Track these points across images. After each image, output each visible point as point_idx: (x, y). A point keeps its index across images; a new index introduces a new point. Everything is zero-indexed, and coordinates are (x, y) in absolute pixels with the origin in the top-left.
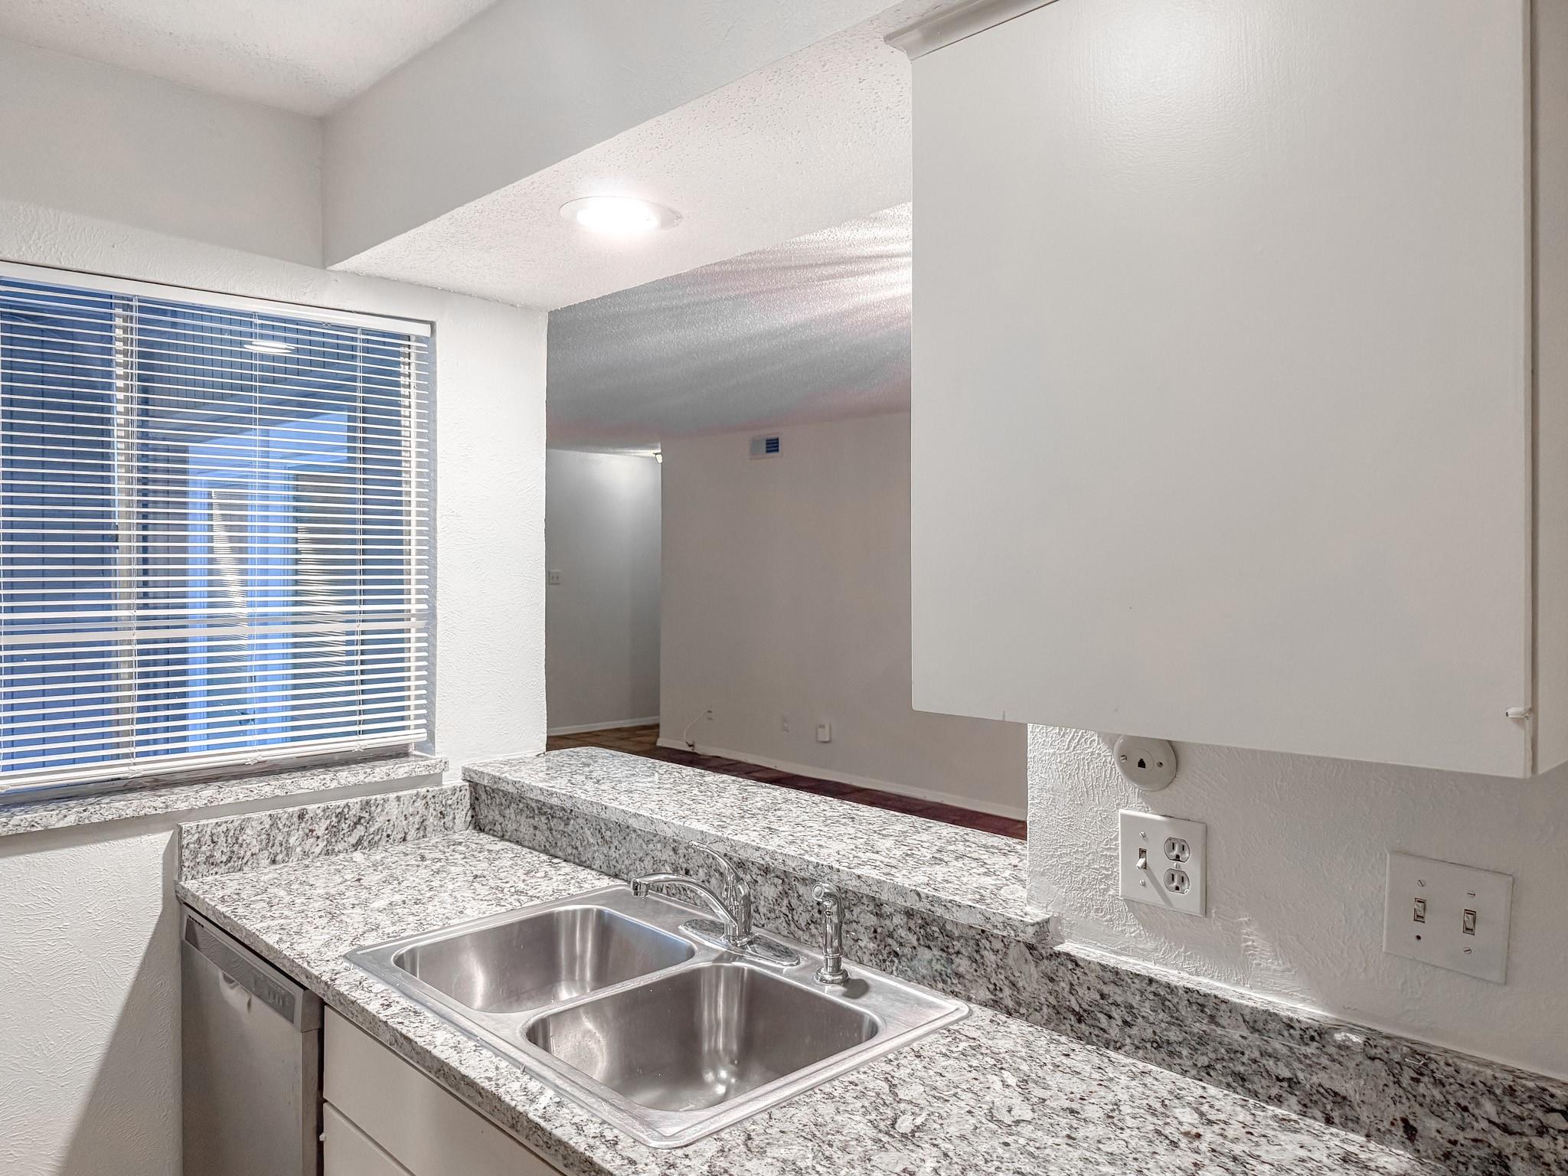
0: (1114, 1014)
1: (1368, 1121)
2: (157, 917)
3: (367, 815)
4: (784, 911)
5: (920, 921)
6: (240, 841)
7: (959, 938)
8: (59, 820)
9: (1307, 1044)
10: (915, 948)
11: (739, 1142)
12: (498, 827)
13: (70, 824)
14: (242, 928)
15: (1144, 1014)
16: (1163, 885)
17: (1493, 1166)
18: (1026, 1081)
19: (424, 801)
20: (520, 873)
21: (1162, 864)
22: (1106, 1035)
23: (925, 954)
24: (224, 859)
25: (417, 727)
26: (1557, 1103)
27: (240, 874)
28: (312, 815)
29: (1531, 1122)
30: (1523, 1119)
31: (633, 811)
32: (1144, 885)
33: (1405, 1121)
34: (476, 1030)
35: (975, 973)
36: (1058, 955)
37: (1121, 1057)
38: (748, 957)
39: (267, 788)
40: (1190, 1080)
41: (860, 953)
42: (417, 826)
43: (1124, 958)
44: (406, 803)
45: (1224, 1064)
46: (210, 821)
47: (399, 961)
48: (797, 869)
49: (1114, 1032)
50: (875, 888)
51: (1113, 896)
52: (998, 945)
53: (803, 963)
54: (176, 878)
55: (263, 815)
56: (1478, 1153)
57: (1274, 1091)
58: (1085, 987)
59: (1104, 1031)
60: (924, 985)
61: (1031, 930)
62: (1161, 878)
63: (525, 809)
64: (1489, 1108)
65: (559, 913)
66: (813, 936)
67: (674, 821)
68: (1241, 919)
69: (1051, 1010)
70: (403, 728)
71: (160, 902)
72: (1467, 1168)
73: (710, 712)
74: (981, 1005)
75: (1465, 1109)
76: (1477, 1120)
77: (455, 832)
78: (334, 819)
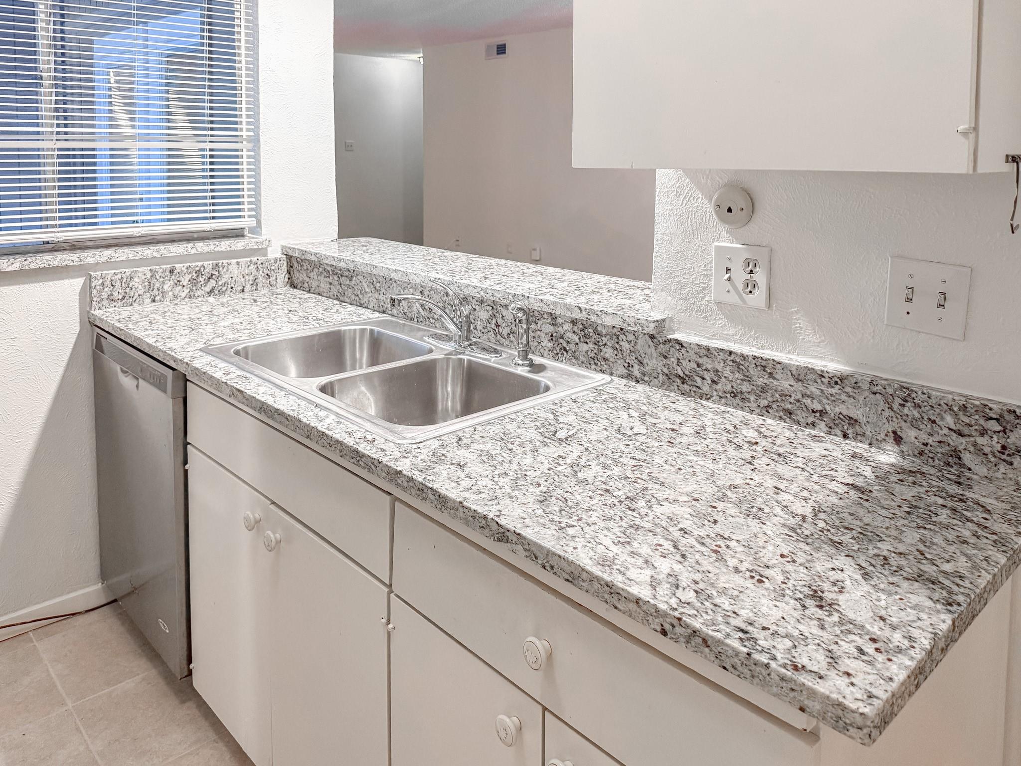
0: (706, 377)
1: (871, 434)
2: (76, 335)
3: (216, 273)
4: (493, 328)
5: (581, 327)
6: (130, 286)
7: (605, 335)
8: (8, 266)
9: (833, 387)
10: (577, 344)
11: (454, 441)
12: (306, 285)
13: (16, 269)
14: (131, 336)
15: (726, 375)
16: (741, 291)
17: (951, 458)
18: (645, 415)
19: (256, 266)
20: (321, 310)
21: (740, 276)
22: (700, 391)
23: (584, 347)
24: (120, 297)
25: (250, 216)
26: (994, 414)
27: (132, 307)
28: (179, 271)
29: (976, 427)
30: (971, 426)
31: (394, 268)
32: (728, 291)
33: (895, 433)
34: (286, 386)
35: (616, 357)
36: (670, 341)
37: (710, 404)
38: (468, 353)
39: (148, 252)
40: (755, 416)
41: (542, 351)
42: (251, 283)
43: (714, 341)
44: (243, 266)
45: (778, 404)
46: (110, 272)
47: (237, 353)
48: (501, 299)
49: (706, 389)
50: (552, 307)
51: (708, 301)
52: (631, 337)
53: (504, 356)
54: (88, 309)
55: (146, 269)
56: (941, 450)
57: (810, 420)
58: (687, 360)
59: (699, 388)
60: (583, 367)
61: (652, 325)
62: (740, 286)
63: (324, 271)
64: (949, 420)
65: (345, 331)
66: (511, 342)
67: (421, 273)
68: (793, 310)
69: (664, 377)
70: (240, 217)
71: (78, 325)
72: (934, 461)
73: (458, 241)
74: (620, 377)
75: (934, 422)
76: (941, 429)
77: (277, 288)
78: (194, 274)
